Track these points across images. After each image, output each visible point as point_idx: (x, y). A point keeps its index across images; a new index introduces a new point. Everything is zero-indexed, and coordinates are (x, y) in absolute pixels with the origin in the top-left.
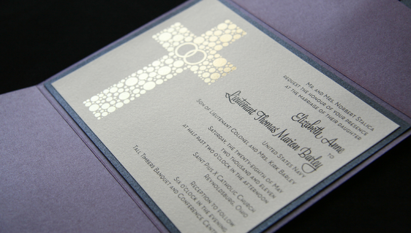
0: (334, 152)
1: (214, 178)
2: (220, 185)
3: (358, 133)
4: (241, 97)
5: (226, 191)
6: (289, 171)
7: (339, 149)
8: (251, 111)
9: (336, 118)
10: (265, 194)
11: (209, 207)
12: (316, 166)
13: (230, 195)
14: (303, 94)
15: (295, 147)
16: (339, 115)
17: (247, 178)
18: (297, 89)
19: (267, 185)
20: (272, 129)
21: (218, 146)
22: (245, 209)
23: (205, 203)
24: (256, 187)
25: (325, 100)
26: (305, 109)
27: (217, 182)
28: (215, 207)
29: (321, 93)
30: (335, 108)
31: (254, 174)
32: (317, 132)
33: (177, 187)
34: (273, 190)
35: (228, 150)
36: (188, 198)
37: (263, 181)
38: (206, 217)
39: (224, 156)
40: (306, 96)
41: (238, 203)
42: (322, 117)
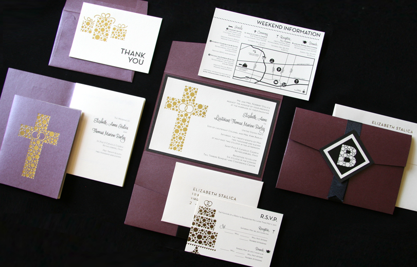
0: (264, 122)
1: (238, 150)
2: (242, 151)
3: (266, 111)
4: (220, 117)
5: (246, 152)
6: (258, 136)
7: (265, 120)
8: (228, 121)
9: (256, 109)
10: (257, 147)
11: (245, 160)
12: (264, 130)
13: (248, 153)
14: (238, 105)
15: (253, 126)
16: (256, 108)
17: (248, 145)
18: (236, 104)
19: (255, 144)
20: (241, 124)
21: (230, 139)
22: (255, 154)
23: (243, 159)
24: (252, 146)
25: (248, 104)
26: (245, 111)
27: (240, 151)
28: (247, 159)
29: (245, 102)
30: (253, 106)
31: (248, 142)
32: (255, 117)
33: (230, 159)
34: (258, 144)
35: (234, 139)
36: (237, 161)
37: (253, 143)
38: (247, 163)
39: (234, 141)
40: (240, 106)
41: (252, 154)
42: (252, 111)
